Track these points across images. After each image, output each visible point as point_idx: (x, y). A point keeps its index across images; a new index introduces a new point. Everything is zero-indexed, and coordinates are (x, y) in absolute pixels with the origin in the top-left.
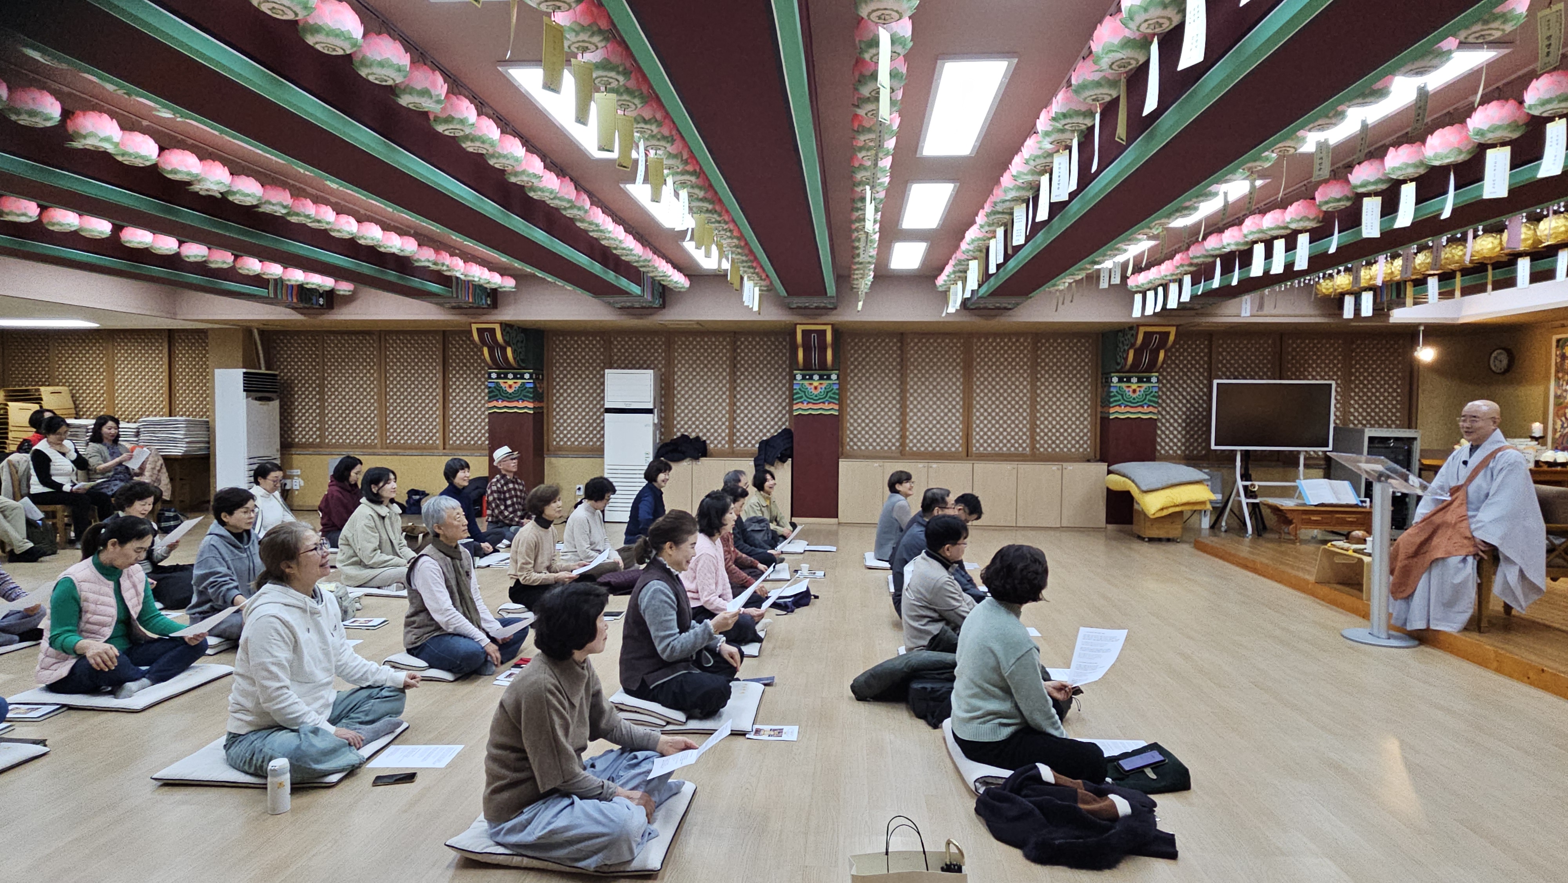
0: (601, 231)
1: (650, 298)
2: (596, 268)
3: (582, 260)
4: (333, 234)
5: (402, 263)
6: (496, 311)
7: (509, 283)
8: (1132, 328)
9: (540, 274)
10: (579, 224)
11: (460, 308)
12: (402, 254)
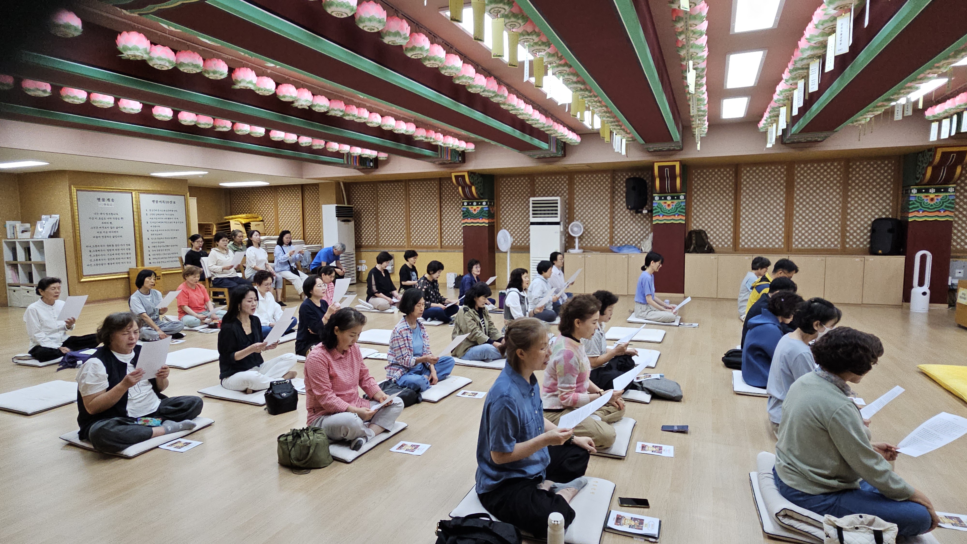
0: (517, 110)
1: (555, 151)
2: (517, 134)
3: (507, 129)
4: (369, 125)
5: (408, 139)
6: (465, 164)
7: (471, 147)
8: (931, 149)
9: (486, 140)
10: (502, 106)
11: (444, 164)
12: (407, 134)
